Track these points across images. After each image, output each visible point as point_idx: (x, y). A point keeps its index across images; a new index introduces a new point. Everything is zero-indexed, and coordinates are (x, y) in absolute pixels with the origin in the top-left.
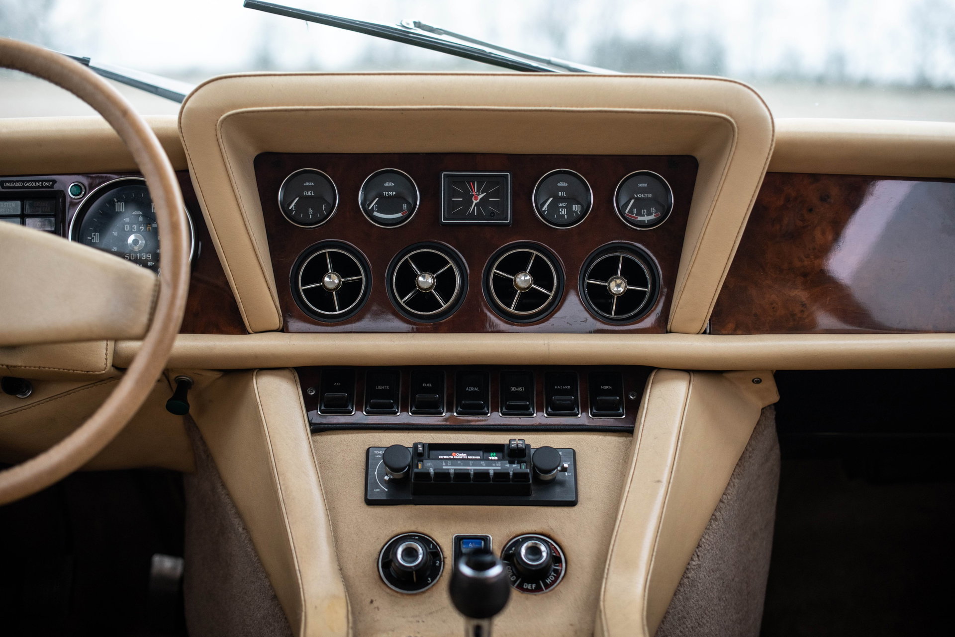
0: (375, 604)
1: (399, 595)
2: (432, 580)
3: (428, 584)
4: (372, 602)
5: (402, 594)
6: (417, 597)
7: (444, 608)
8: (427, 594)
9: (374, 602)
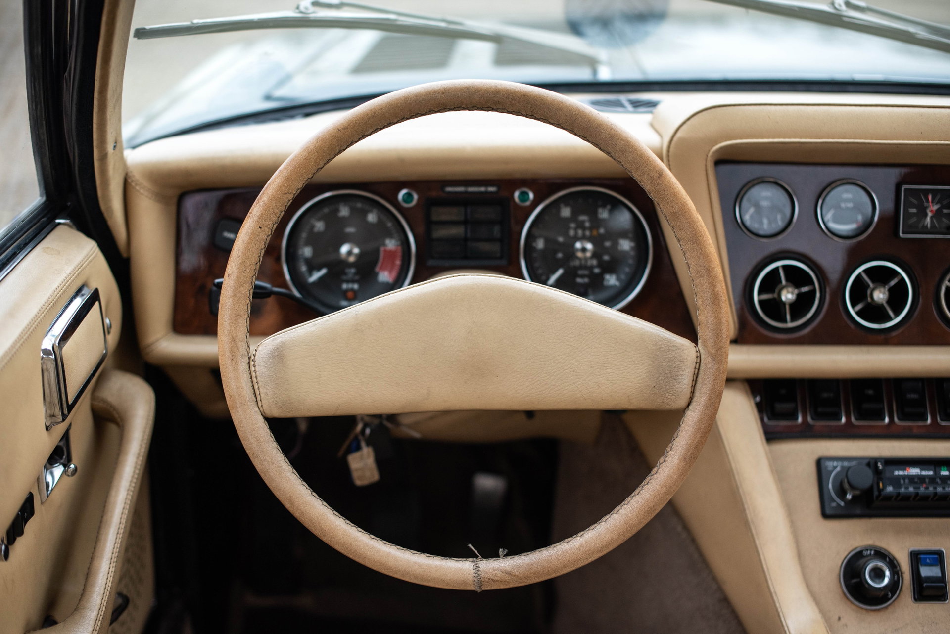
0: (843, 621)
1: (864, 612)
2: (893, 595)
3: (889, 599)
4: (839, 619)
5: (867, 610)
6: (881, 613)
7: (908, 624)
8: (890, 610)
9: (842, 619)
